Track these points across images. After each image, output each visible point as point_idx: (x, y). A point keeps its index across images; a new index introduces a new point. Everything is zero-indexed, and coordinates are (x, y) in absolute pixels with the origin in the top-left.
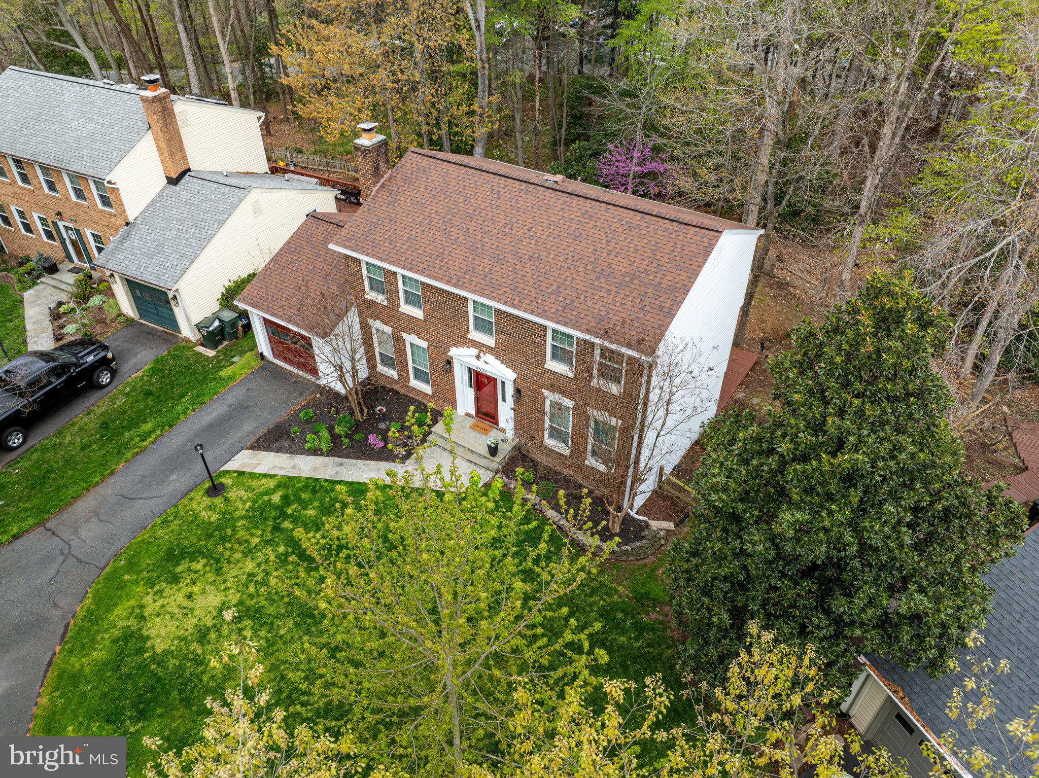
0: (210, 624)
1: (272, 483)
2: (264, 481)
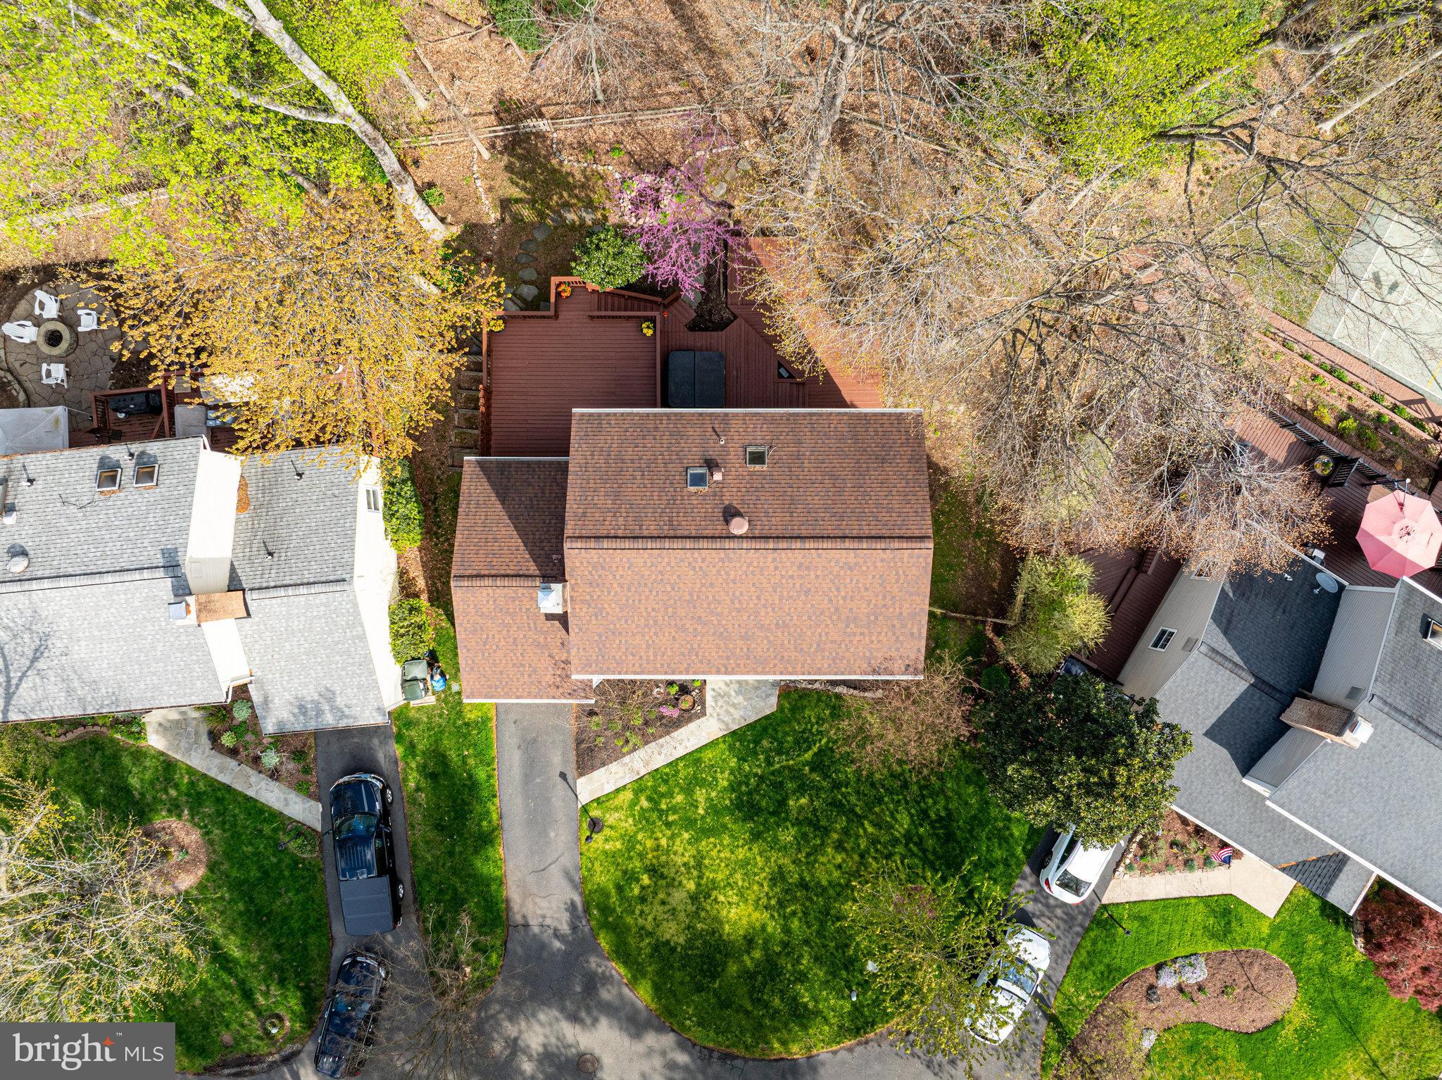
0: (694, 909)
1: (628, 795)
2: (621, 796)
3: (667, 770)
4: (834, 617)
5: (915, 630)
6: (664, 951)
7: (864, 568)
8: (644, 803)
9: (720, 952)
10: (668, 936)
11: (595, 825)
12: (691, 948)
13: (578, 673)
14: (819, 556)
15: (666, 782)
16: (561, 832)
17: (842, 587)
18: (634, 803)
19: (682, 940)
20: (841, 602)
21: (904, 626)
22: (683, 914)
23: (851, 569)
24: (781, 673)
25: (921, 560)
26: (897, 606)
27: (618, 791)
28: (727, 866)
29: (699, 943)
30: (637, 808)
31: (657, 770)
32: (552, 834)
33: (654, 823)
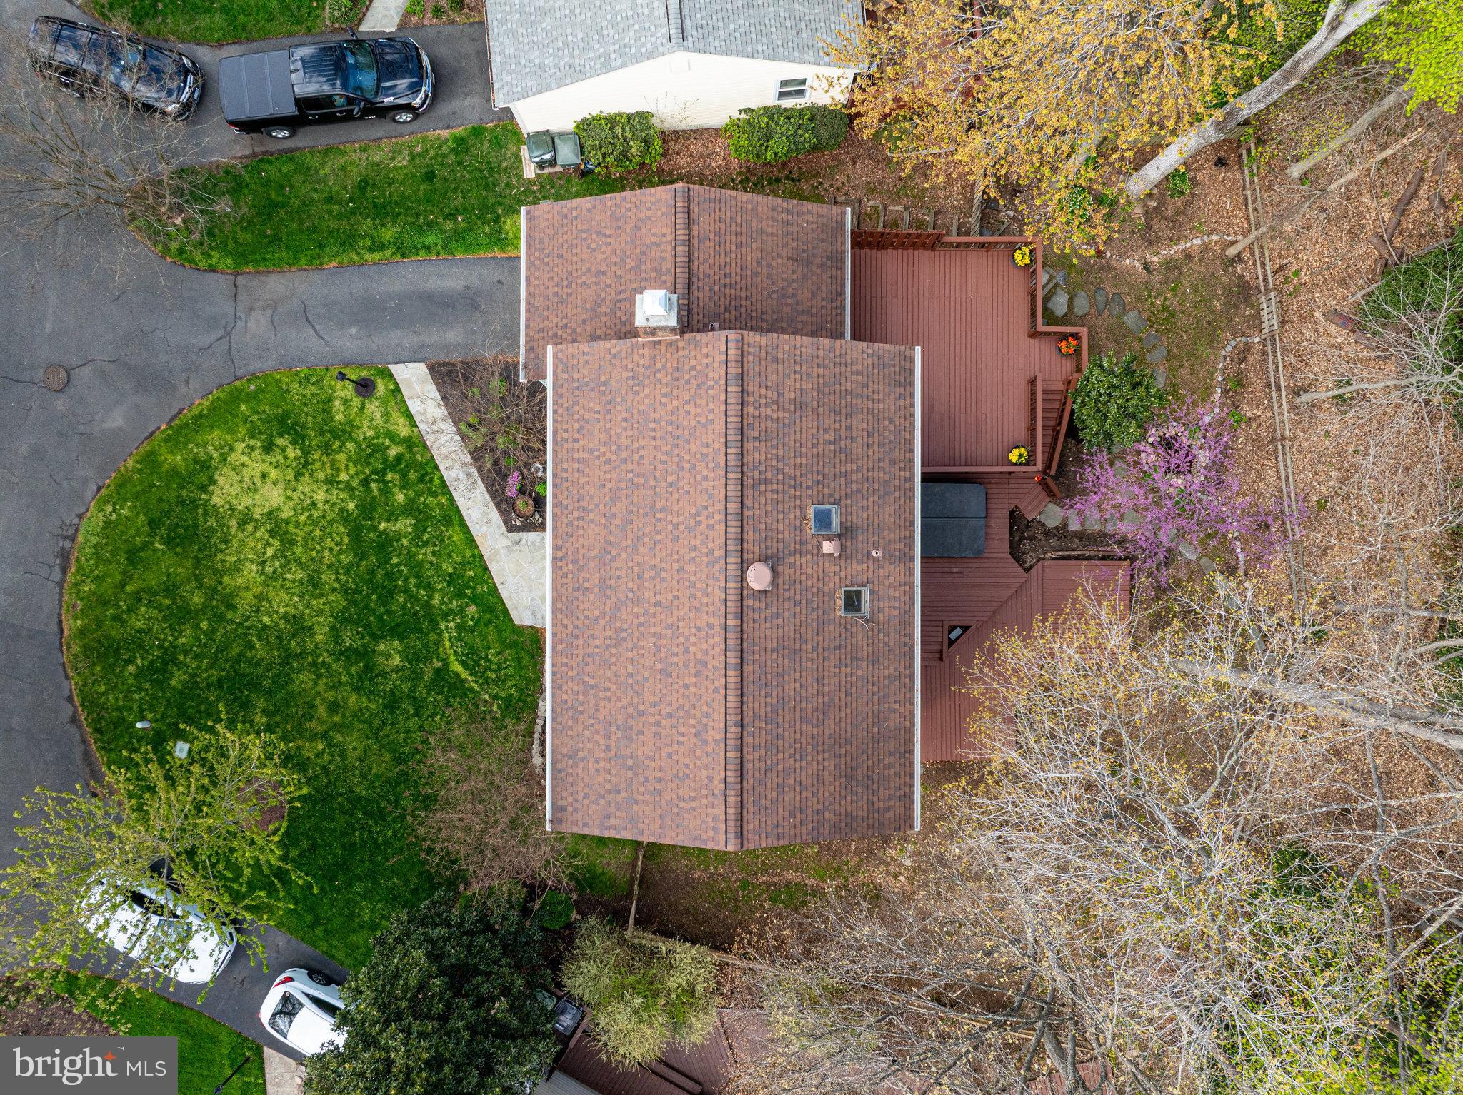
0: (256, 516)
1: (404, 431)
2: (403, 421)
3: (437, 481)
4: (630, 710)
5: (613, 821)
6: (202, 478)
7: (699, 753)
8: (393, 452)
9: (200, 550)
10: (220, 483)
11: (365, 387)
12: (206, 513)
13: (555, 355)
14: (716, 690)
15: (421, 479)
16: (357, 342)
17: (670, 721)
18: (393, 437)
19: (216, 500)
20: (652, 720)
21: (619, 806)
22: (250, 502)
23: (699, 733)
24: (554, 635)
25: (711, 833)
26: (647, 797)
27: (409, 416)
28: (312, 559)
29: (212, 522)
30: (387, 442)
31: (437, 468)
32: (353, 331)
33: (368, 464)
